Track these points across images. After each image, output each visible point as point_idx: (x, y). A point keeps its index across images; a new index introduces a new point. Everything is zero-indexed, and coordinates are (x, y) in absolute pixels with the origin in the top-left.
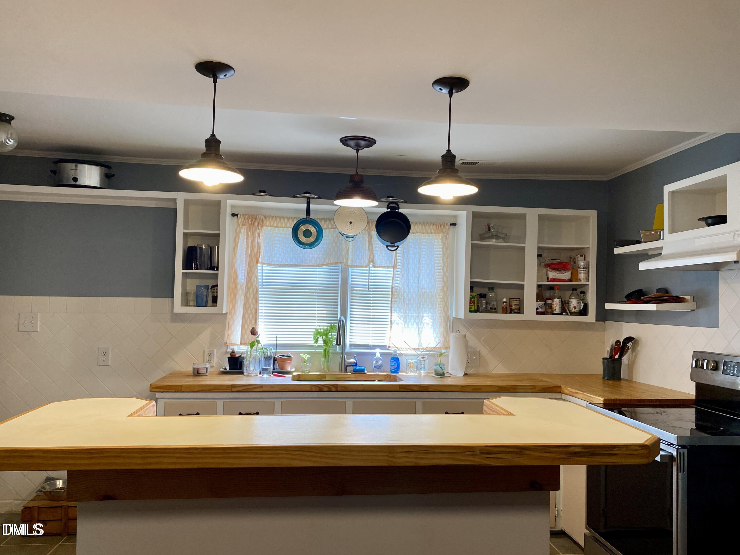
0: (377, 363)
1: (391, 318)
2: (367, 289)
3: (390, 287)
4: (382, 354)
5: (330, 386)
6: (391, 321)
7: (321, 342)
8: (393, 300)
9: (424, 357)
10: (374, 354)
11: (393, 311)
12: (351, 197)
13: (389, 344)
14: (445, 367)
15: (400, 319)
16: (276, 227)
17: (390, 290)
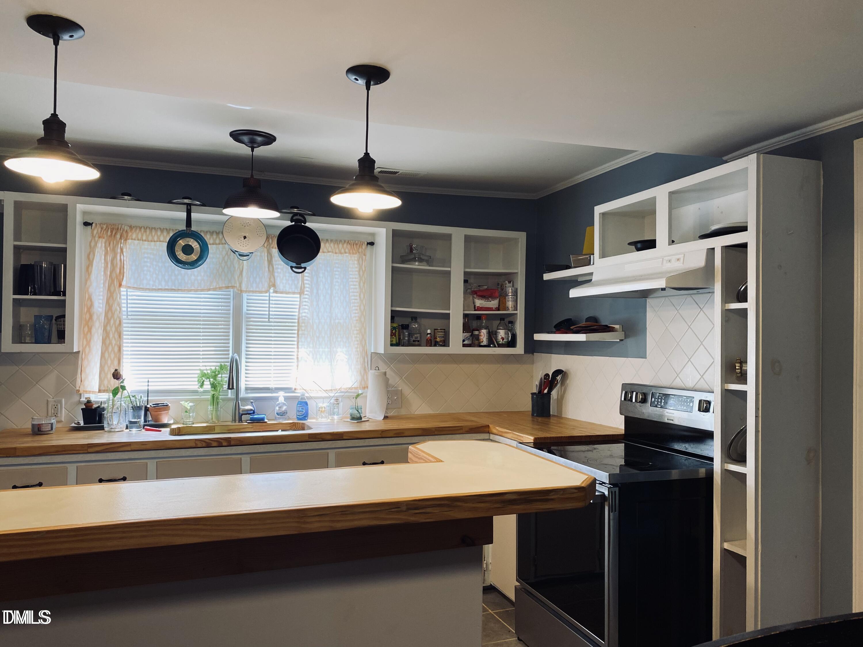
0: (281, 409)
1: (298, 355)
2: (267, 320)
3: (297, 317)
4: (286, 398)
5: (221, 440)
6: (298, 358)
8: (300, 332)
9: (337, 400)
10: (277, 399)
11: (300, 346)
12: (245, 206)
13: (296, 385)
14: (362, 409)
15: (309, 355)
16: (145, 241)
17: (296, 321)
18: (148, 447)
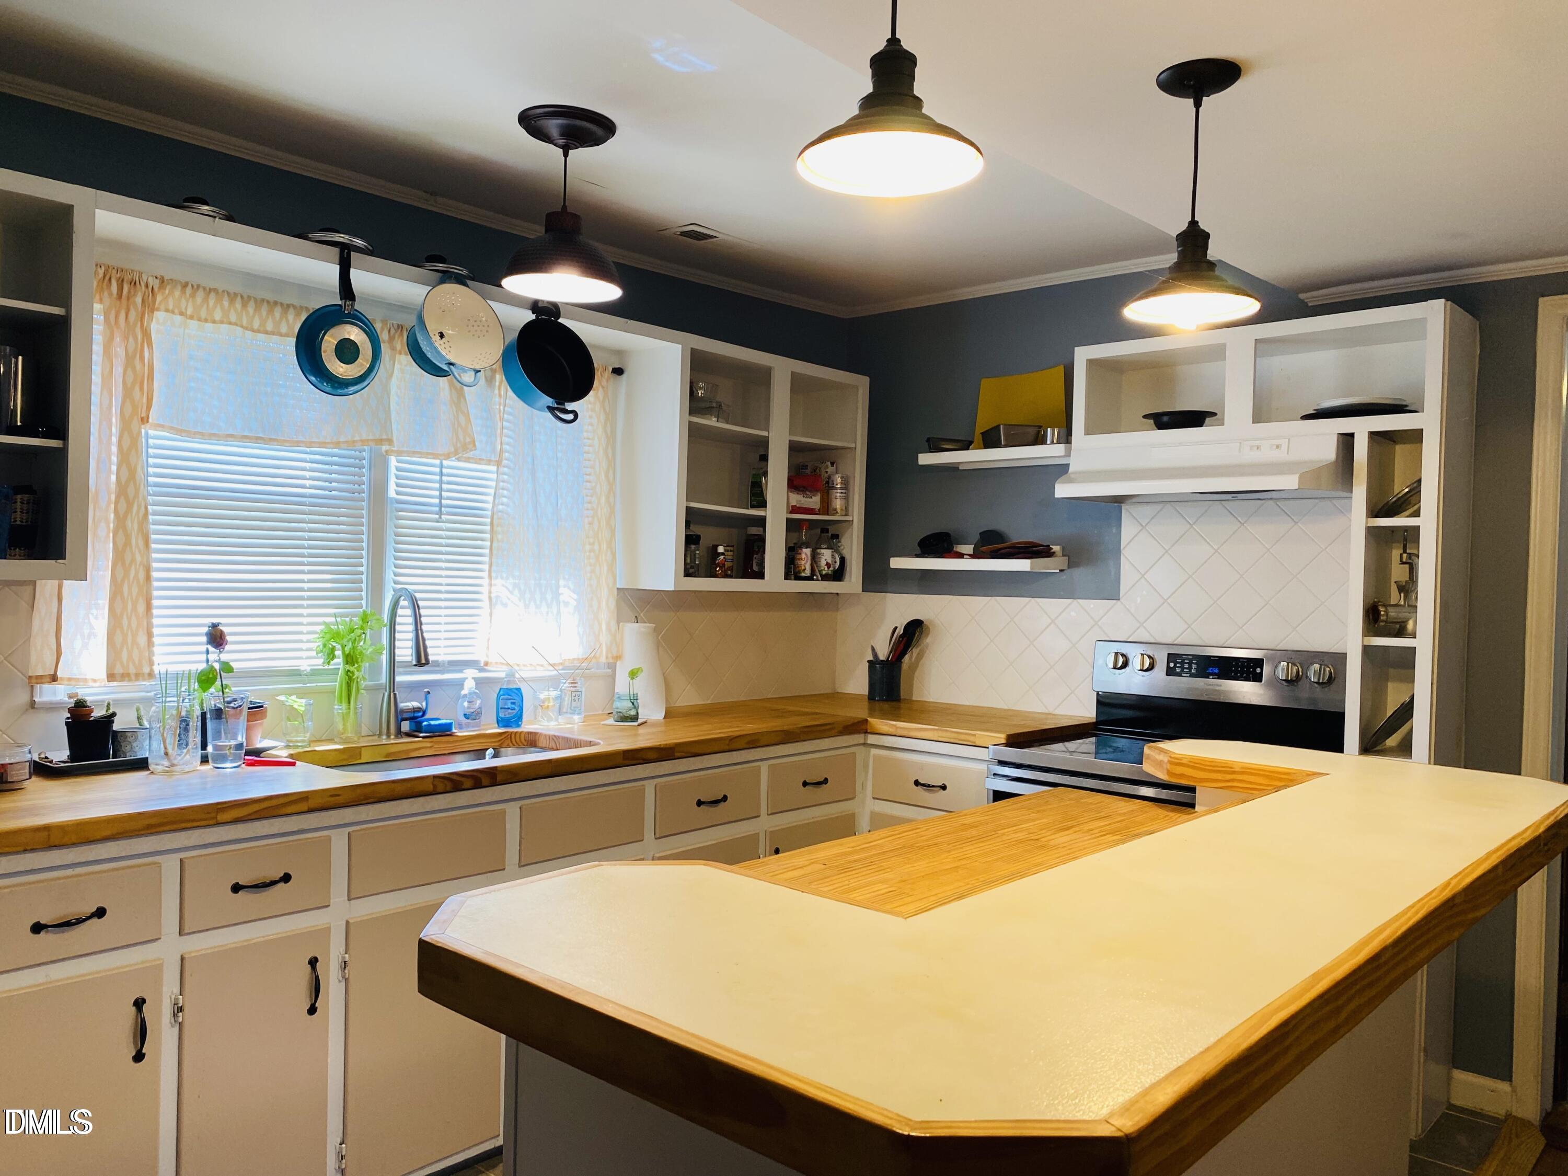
0: (472, 706)
1: (490, 592)
2: (437, 516)
3: (489, 513)
4: (479, 682)
6: (490, 598)
7: (339, 661)
8: (495, 545)
9: (575, 683)
10: (460, 684)
11: (494, 575)
13: (487, 656)
14: (638, 701)
15: (511, 593)
16: (191, 317)
17: (488, 520)
18: (340, 800)
